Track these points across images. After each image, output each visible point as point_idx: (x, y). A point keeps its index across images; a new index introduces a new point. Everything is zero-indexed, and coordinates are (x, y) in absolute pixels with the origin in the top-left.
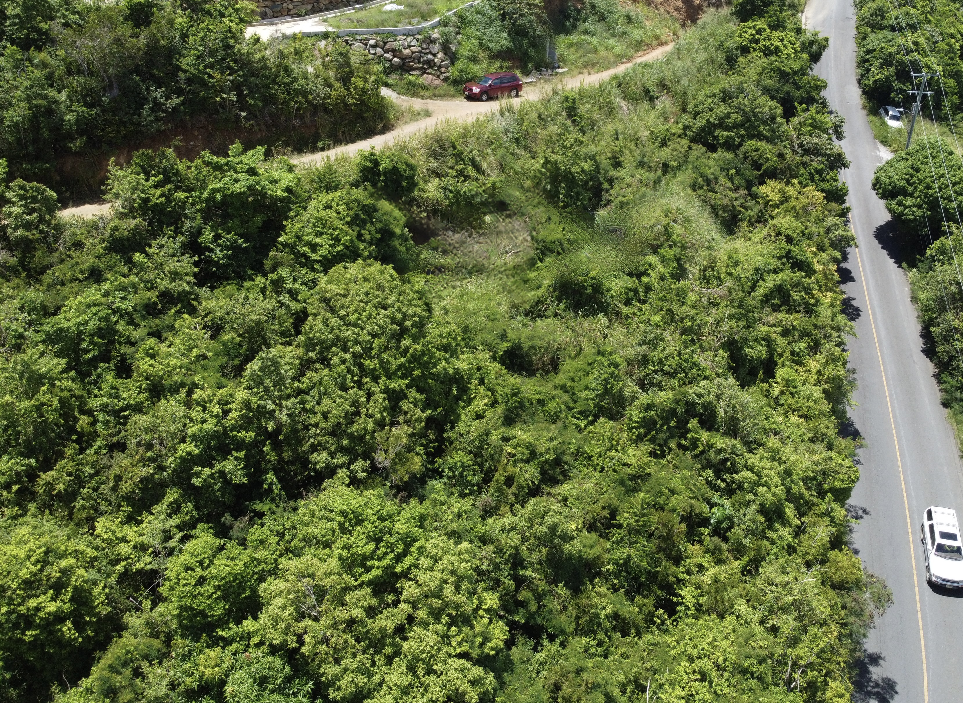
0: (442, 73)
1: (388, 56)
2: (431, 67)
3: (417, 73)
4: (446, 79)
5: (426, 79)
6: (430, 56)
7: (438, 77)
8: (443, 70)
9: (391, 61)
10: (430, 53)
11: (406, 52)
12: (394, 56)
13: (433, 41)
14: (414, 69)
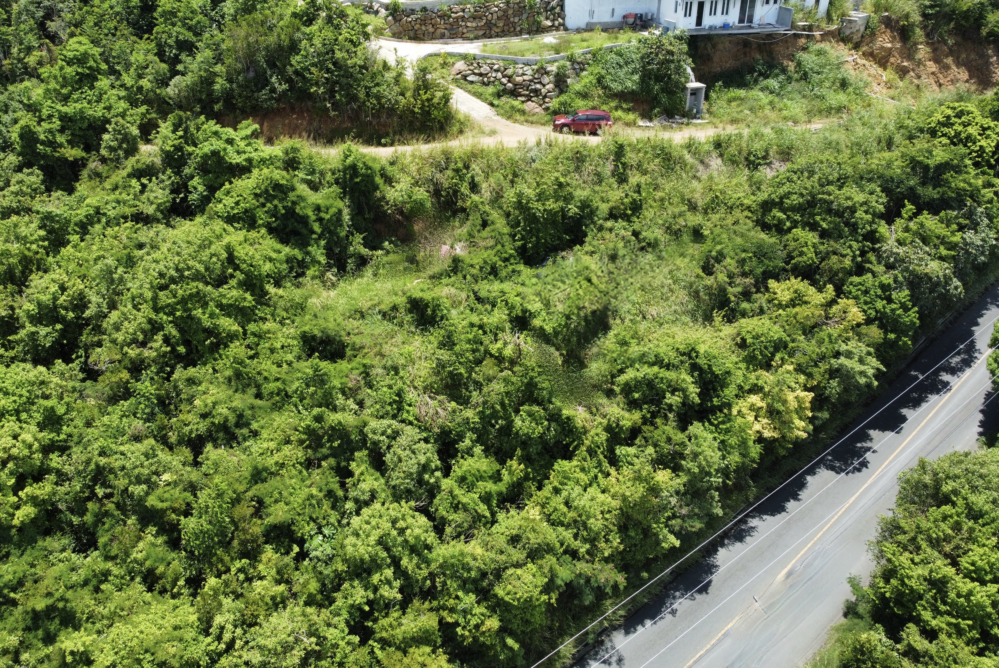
0: (544, 102)
1: (504, 80)
2: (537, 96)
3: (523, 99)
4: (547, 109)
5: (530, 106)
6: (538, 86)
7: (541, 105)
8: (547, 100)
9: (505, 85)
10: (540, 83)
11: (519, 79)
12: (509, 81)
13: (547, 73)
14: (521, 95)
